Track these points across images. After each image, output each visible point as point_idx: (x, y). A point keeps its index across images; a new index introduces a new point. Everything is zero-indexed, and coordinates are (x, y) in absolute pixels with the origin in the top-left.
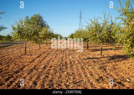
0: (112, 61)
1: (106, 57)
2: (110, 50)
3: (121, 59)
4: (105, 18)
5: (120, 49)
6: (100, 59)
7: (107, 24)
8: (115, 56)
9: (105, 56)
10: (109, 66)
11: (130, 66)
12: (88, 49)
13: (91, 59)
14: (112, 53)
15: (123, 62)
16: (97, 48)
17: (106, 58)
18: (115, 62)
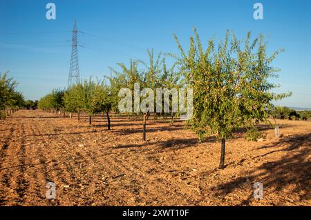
0: (166, 149)
1: (155, 143)
2: (162, 131)
3: (184, 145)
4: (152, 62)
5: (181, 129)
6: (143, 147)
7: (156, 75)
8: (173, 140)
9: (152, 141)
10: (164, 156)
11: (201, 155)
12: (109, 129)
13: (126, 147)
14: (166, 136)
15: (189, 149)
16: (130, 127)
17: (155, 145)
18: (174, 150)
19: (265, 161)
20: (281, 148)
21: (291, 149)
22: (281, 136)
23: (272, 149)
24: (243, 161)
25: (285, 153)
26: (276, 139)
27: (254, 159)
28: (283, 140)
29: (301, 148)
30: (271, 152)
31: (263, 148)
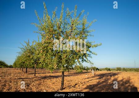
19: (88, 84)
20: (95, 78)
21: (100, 78)
22: (95, 74)
23: (91, 79)
24: (76, 85)
25: (98, 80)
26: (93, 75)
27: (82, 83)
28: (95, 76)
29: (104, 78)
30: (91, 80)
31: (87, 78)
